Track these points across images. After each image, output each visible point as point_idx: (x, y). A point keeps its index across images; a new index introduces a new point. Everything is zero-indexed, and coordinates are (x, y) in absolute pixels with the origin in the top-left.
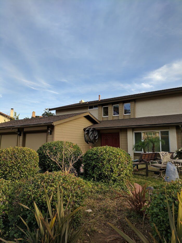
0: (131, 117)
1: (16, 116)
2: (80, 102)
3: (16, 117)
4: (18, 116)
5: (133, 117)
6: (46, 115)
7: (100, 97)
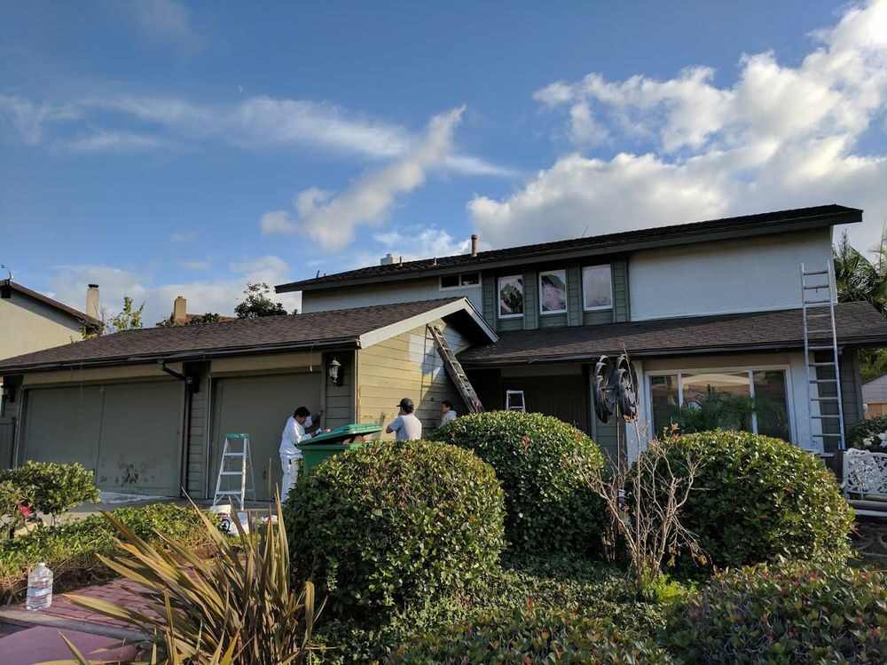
0: (614, 317)
1: (131, 312)
2: (382, 260)
3: (131, 319)
4: (138, 313)
5: (621, 319)
6: (252, 309)
7: (477, 242)
